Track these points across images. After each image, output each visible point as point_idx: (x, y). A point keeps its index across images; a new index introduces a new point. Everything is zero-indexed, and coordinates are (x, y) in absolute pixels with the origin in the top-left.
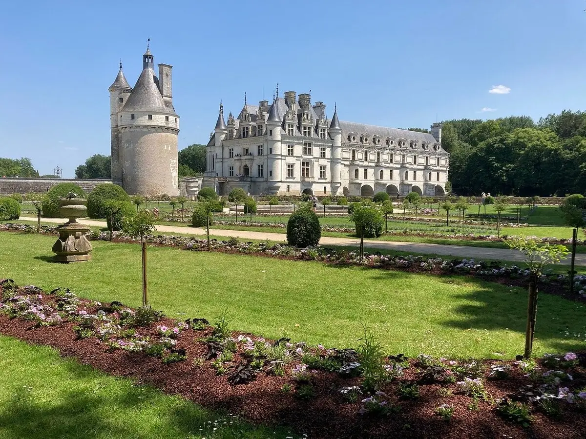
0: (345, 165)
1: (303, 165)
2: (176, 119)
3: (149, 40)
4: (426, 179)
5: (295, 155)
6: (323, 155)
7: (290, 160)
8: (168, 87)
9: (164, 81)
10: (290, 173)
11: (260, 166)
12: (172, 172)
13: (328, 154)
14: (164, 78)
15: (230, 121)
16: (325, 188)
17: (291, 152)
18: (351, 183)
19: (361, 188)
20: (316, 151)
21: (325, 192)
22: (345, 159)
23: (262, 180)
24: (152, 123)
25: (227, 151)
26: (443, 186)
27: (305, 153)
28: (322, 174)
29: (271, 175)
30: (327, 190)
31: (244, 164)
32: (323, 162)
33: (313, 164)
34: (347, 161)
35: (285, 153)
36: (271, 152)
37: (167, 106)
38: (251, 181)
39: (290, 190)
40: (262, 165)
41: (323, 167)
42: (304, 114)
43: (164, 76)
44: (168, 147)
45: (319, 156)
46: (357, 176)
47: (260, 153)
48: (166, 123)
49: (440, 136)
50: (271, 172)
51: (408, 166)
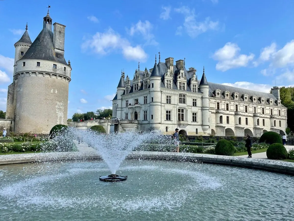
0: (212, 113)
1: (179, 111)
2: (65, 68)
3: (49, 7)
4: (272, 125)
5: (172, 103)
6: (195, 104)
7: (169, 107)
8: (61, 42)
9: (57, 36)
10: (168, 117)
11: (145, 112)
12: (57, 113)
13: (199, 103)
14: (56, 34)
15: (127, 81)
16: (197, 129)
17: (169, 101)
18: (217, 126)
19: (225, 131)
20: (189, 101)
21: (197, 133)
22: (212, 108)
23: (147, 123)
24: (40, 69)
25: (124, 102)
26: (284, 130)
27: (180, 102)
28: (194, 119)
29: (152, 118)
30: (198, 131)
31: (134, 111)
32: (195, 109)
33: (187, 110)
34: (213, 110)
35: (164, 101)
36: (152, 101)
37: (58, 57)
38: (139, 124)
39: (168, 130)
40: (146, 111)
41: (194, 114)
42: (179, 73)
43: (57, 33)
44: (54, 91)
45: (192, 104)
46: (221, 121)
47: (145, 102)
48: (54, 70)
49: (279, 95)
50: (152, 116)
51: (258, 115)
